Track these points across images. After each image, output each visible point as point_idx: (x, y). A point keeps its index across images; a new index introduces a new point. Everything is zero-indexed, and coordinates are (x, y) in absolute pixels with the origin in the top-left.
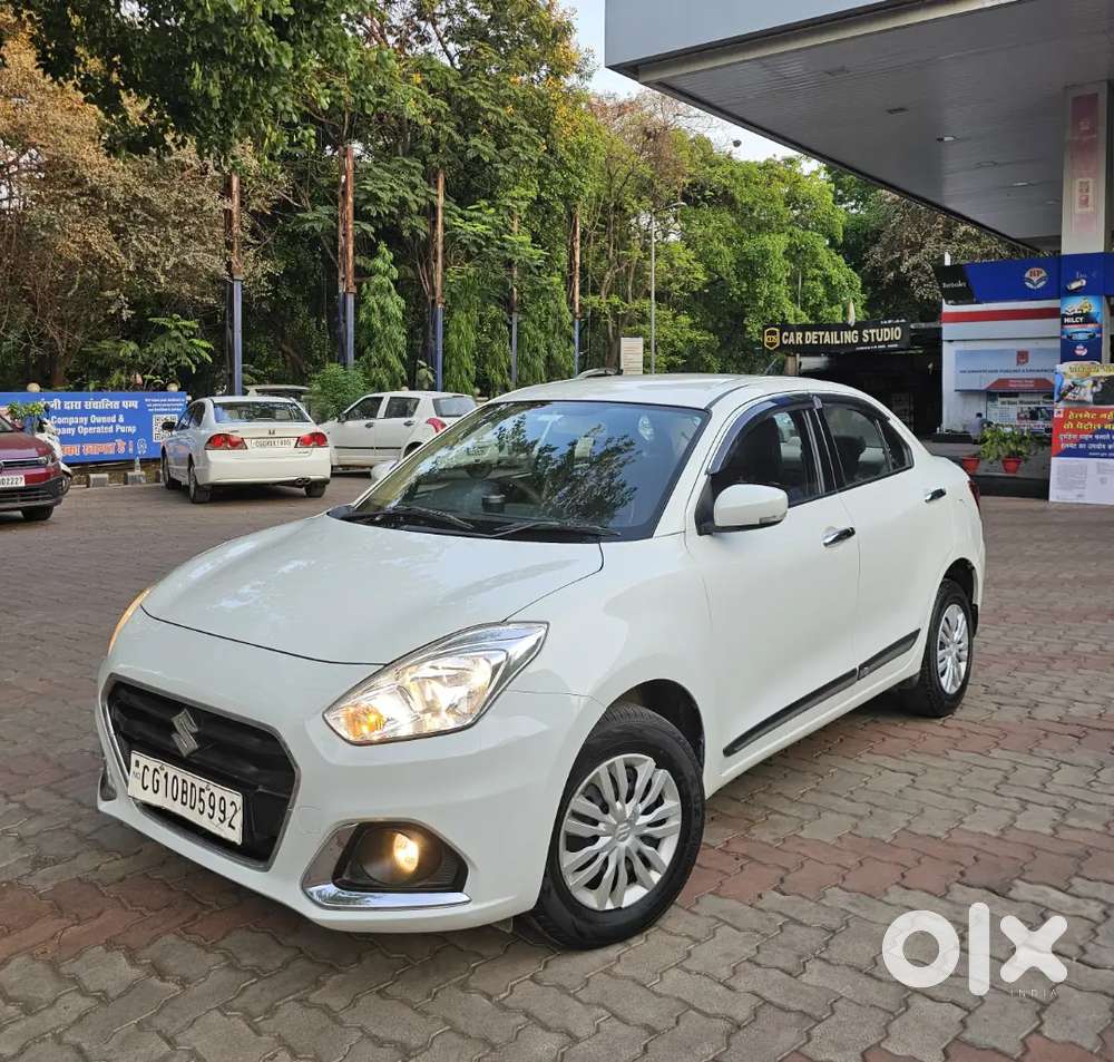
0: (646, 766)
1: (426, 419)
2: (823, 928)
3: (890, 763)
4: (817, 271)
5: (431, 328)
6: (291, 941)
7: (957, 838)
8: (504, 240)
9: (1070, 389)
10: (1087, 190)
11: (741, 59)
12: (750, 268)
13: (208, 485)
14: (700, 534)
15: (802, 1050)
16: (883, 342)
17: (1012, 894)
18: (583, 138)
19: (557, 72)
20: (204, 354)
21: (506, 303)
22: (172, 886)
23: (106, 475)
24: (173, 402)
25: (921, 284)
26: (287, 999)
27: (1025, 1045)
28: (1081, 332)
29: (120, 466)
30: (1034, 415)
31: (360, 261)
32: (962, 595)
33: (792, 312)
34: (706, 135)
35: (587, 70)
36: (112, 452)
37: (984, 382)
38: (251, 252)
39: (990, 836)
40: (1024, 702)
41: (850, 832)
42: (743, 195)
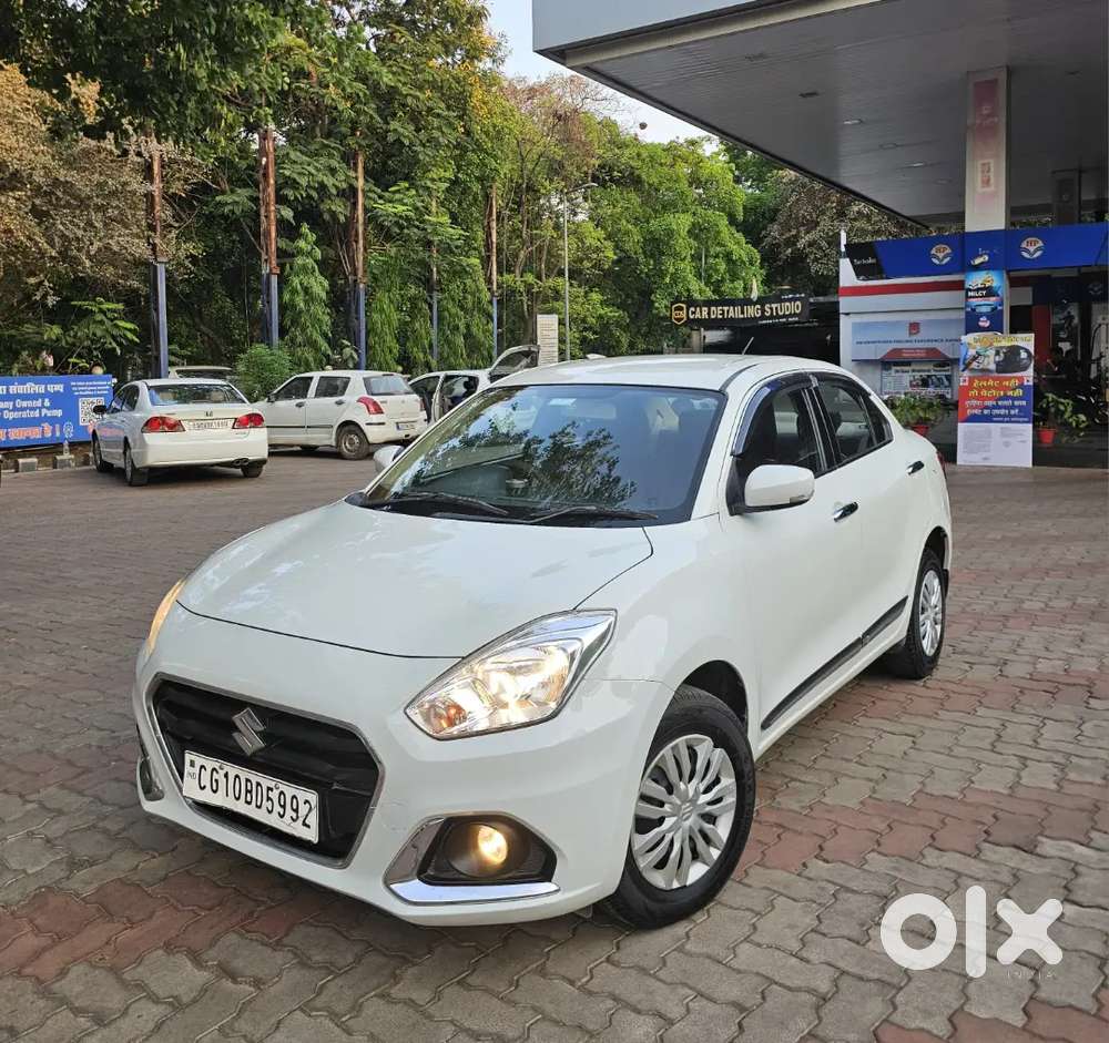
0: (705, 746)
1: (357, 398)
2: (875, 894)
3: (887, 726)
4: (718, 249)
5: (354, 307)
6: (356, 934)
7: (971, 798)
8: (423, 222)
9: (975, 359)
10: (988, 171)
11: (667, 44)
12: (657, 246)
13: (145, 468)
14: (732, 514)
15: (891, 1019)
16: (784, 316)
17: (1038, 850)
18: (498, 121)
19: (473, 55)
20: (129, 335)
21: (426, 283)
22: (219, 882)
23: (35, 460)
24: (97, 386)
25: (816, 260)
26: (369, 996)
27: (1098, 1000)
28: (984, 305)
29: (48, 450)
30: (925, 383)
31: (283, 244)
32: (937, 561)
33: (698, 289)
34: (613, 118)
35: (499, 54)
36: (39, 436)
37: (879, 352)
38: (173, 234)
39: (1002, 794)
40: (993, 661)
41: (870, 797)
42: (650, 176)
